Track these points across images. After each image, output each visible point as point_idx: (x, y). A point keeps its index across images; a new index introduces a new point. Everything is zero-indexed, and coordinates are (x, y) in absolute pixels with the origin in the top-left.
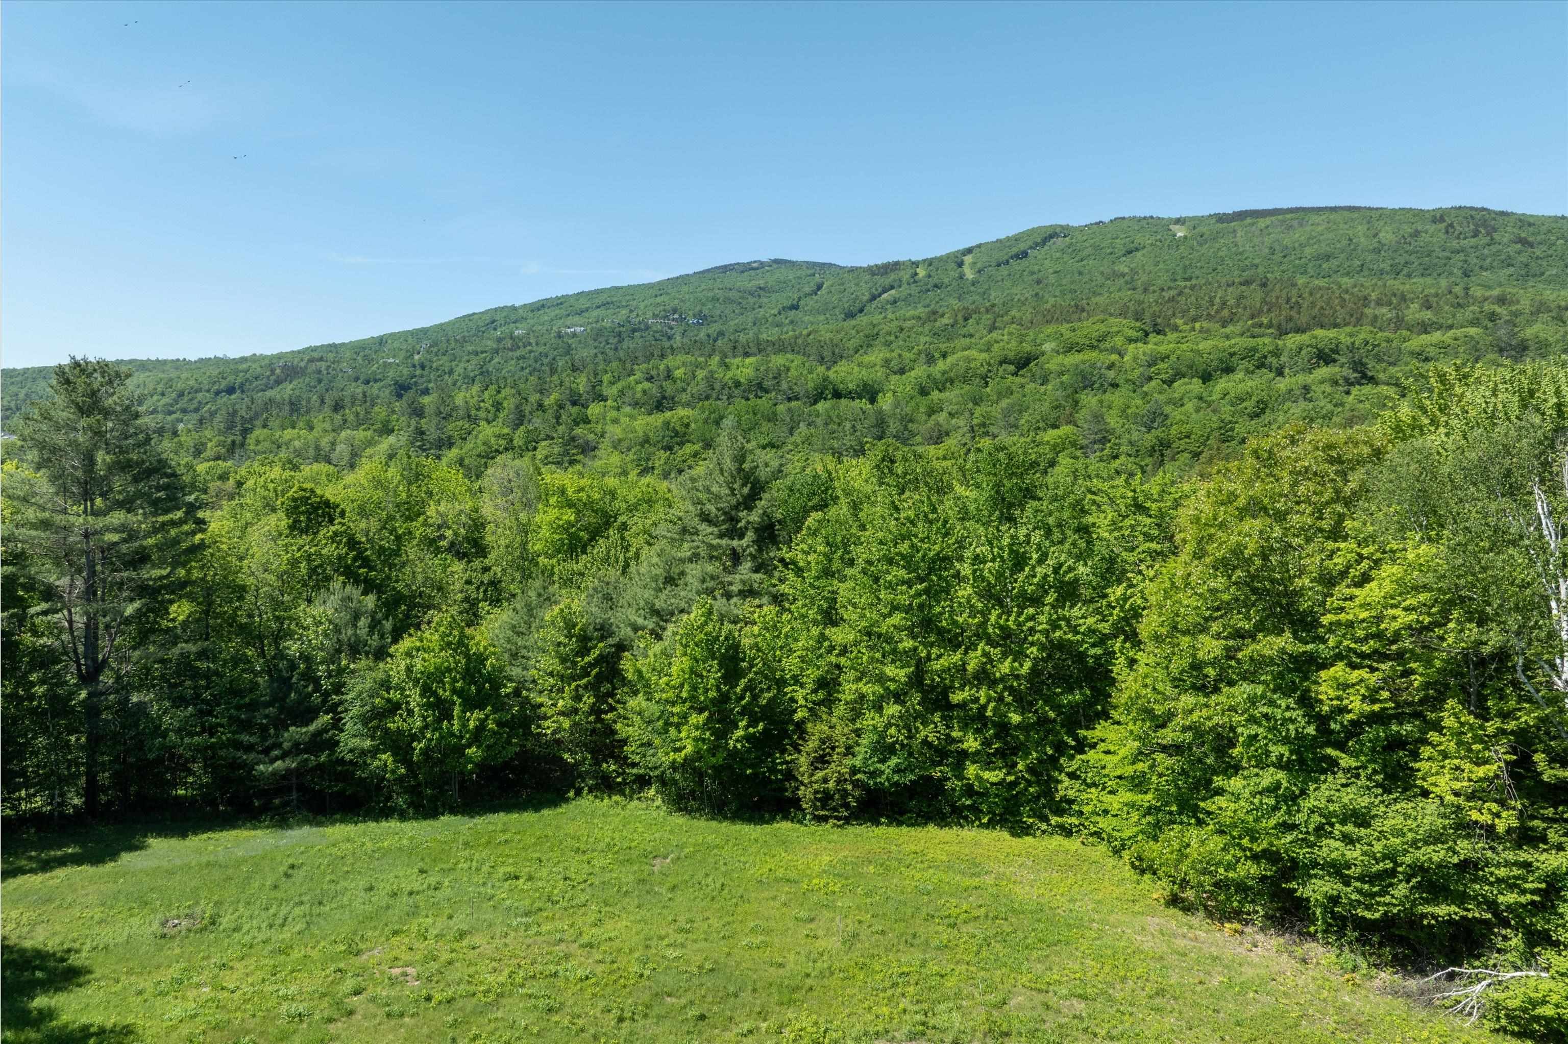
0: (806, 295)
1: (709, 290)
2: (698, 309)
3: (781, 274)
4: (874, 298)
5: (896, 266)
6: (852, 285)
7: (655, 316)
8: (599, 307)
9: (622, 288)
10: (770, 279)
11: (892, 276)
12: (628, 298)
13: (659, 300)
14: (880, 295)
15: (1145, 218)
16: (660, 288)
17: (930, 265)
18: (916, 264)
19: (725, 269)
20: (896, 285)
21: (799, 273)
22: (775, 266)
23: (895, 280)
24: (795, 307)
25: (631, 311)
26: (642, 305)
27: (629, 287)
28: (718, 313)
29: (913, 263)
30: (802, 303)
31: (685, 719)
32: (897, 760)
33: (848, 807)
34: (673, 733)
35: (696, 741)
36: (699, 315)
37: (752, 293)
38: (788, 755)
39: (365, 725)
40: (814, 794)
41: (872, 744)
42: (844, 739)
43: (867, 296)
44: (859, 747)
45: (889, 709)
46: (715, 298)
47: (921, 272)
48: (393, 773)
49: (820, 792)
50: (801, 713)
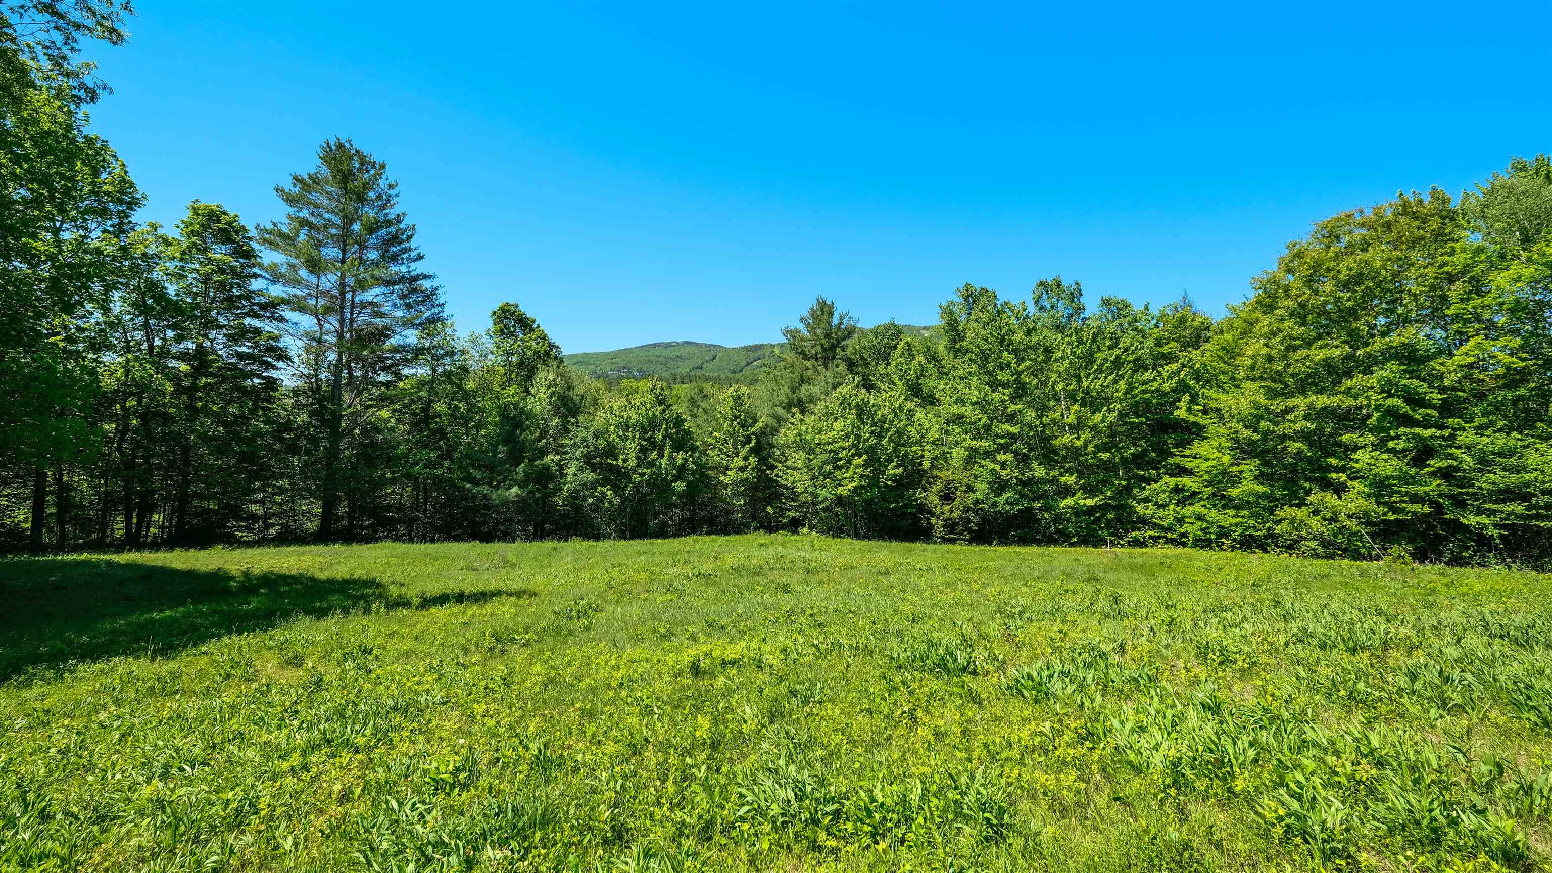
0: (707, 361)
1: (646, 356)
2: (639, 367)
3: (691, 349)
4: (748, 364)
5: (762, 346)
6: (735, 356)
7: (611, 370)
9: (590, 353)
10: (684, 352)
11: (760, 353)
12: (594, 359)
13: (614, 360)
14: (752, 363)
15: (906, 326)
16: (615, 354)
18: (773, 346)
19: (655, 345)
20: (761, 357)
21: (701, 349)
22: (686, 345)
23: (761, 355)
24: (701, 368)
25: (596, 366)
26: (604, 363)
27: (594, 353)
28: (652, 369)
30: (704, 365)
31: (849, 462)
32: (1009, 494)
33: (970, 531)
34: (838, 474)
35: (861, 476)
36: (640, 371)
37: (673, 360)
38: (920, 494)
39: (588, 463)
40: (945, 521)
41: (989, 483)
42: (966, 480)
43: (744, 363)
44: (978, 486)
45: (1001, 457)
46: (650, 362)
47: (777, 351)
48: (610, 502)
49: (950, 519)
50: (926, 464)
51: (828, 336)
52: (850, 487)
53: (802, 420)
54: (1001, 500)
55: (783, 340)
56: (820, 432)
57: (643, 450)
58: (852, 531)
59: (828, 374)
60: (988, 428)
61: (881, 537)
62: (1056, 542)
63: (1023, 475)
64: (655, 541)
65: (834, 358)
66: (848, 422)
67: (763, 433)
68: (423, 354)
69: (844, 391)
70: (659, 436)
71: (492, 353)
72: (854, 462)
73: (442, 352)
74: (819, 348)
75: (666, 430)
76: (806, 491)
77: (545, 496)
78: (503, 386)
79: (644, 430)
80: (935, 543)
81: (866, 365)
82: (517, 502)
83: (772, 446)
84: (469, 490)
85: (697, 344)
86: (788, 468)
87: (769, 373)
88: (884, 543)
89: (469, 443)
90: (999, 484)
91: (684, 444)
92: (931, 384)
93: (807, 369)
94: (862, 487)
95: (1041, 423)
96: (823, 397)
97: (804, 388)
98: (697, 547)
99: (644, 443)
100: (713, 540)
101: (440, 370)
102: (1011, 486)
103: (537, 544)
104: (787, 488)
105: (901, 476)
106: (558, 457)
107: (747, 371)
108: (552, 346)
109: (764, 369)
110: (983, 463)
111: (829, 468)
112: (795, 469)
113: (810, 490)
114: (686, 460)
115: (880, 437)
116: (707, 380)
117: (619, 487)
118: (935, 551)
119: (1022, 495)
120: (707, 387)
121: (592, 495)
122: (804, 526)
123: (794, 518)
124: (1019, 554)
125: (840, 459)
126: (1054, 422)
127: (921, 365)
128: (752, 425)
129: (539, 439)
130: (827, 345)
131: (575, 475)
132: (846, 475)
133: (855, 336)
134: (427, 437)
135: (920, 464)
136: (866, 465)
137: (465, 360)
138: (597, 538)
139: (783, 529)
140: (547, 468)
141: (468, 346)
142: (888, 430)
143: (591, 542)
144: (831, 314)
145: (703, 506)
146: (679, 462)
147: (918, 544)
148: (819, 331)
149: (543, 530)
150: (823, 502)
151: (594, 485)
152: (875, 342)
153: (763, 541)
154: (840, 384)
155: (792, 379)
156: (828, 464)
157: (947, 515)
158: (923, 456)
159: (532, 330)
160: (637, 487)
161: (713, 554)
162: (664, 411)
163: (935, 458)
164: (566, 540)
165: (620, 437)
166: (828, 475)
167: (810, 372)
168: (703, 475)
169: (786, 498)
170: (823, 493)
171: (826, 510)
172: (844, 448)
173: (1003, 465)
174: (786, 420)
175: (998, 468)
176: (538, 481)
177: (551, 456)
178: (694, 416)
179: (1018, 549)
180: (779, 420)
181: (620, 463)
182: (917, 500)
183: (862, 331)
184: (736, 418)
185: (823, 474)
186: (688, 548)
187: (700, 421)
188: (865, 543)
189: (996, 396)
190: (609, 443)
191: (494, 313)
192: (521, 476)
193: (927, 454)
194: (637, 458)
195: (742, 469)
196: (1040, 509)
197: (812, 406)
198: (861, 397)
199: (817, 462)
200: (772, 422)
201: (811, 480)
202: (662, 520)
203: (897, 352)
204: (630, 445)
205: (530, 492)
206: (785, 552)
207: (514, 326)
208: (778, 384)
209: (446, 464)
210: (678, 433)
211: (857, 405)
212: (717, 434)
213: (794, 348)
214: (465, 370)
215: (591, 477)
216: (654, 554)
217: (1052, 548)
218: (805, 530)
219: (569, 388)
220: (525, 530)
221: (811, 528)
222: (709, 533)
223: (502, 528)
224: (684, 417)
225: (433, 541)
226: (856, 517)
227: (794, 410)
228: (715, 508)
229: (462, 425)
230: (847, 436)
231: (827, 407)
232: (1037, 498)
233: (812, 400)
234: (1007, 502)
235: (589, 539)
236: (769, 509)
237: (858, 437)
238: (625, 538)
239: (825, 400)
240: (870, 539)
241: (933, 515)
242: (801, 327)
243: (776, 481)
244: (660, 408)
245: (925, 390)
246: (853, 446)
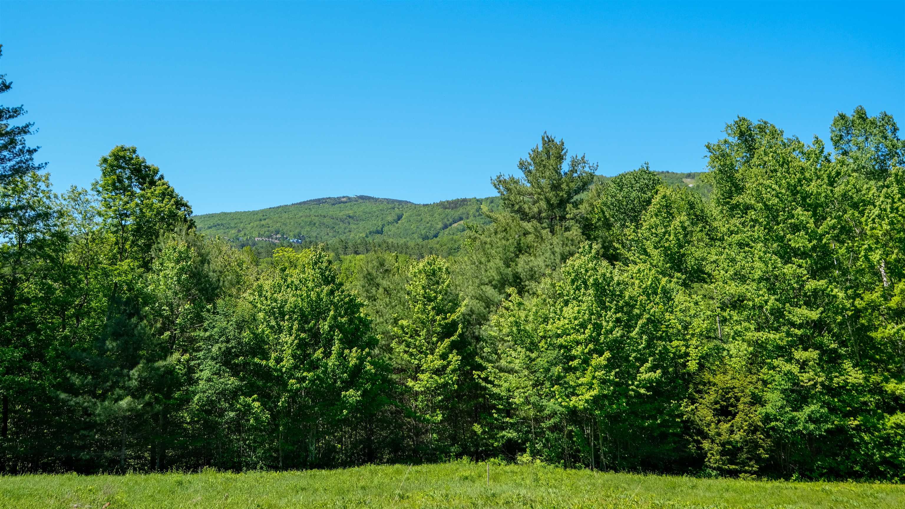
0: (389, 223)
1: (306, 216)
2: (297, 231)
3: (368, 206)
4: (446, 227)
5: (464, 202)
6: (428, 215)
7: (260, 235)
8: (210, 228)
9: (230, 213)
10: (359, 210)
11: (461, 211)
12: (236, 221)
13: (263, 222)
14: (451, 225)
15: (663, 172)
16: (265, 214)
17: (492, 202)
18: (480, 202)
19: (319, 202)
20: (464, 216)
21: (381, 207)
22: (360, 201)
23: (463, 214)
24: (380, 232)
25: (239, 231)
26: (249, 227)
27: (236, 213)
28: (314, 234)
29: (478, 200)
30: (386, 229)
31: (586, 362)
32: (813, 407)
33: (758, 459)
34: (570, 378)
35: (603, 382)
36: (299, 236)
37: (342, 221)
38: (686, 407)
39: (226, 363)
40: (723, 445)
41: (783, 391)
42: (751, 387)
43: (440, 225)
44: (767, 395)
45: (799, 354)
46: (312, 224)
47: (485, 208)
48: (256, 419)
49: (729, 443)
50: (692, 366)
51: (556, 187)
52: (587, 396)
53: (520, 304)
54: (802, 415)
55: (494, 193)
56: (546, 320)
57: (302, 345)
58: (592, 459)
59: (555, 240)
60: (778, 313)
61: (633, 469)
62: (882, 476)
63: (831, 379)
64: (315, 471)
65: (563, 218)
66: (584, 306)
67: (467, 322)
68: (7, 217)
69: (577, 263)
70: (325, 326)
71: (100, 214)
72: (593, 362)
73: (33, 213)
74: (543, 204)
75: (335, 318)
76: (527, 401)
77: (167, 410)
78: (113, 261)
79: (304, 319)
80: (709, 476)
81: (608, 226)
82: (129, 418)
83: (478, 339)
84: (64, 402)
85: (376, 200)
86: (501, 370)
87: (475, 239)
88: (636, 477)
89: (66, 337)
90: (799, 393)
91: (359, 338)
92: (698, 254)
93: (526, 234)
94: (605, 396)
95: (853, 304)
96: (548, 271)
97: (522, 260)
98: (376, 482)
99: (303, 335)
100: (398, 472)
101: (30, 237)
102: (813, 397)
103: (155, 477)
104: (499, 398)
105: (659, 382)
106: (187, 356)
107: (444, 237)
108: (179, 204)
109: (467, 233)
110: (776, 362)
111: (557, 370)
112: (511, 371)
113: (532, 399)
114: (361, 360)
115: (629, 327)
116: (389, 248)
117: (269, 397)
118: (709, 488)
119: (833, 410)
120: (389, 258)
121: (232, 408)
122: (524, 451)
123: (509, 440)
124: (829, 493)
125: (573, 358)
126: (874, 307)
127: (684, 228)
128: (452, 311)
129: (161, 332)
130: (554, 201)
131: (209, 380)
132: (582, 380)
133: (592, 187)
134: (10, 328)
135: (684, 365)
136: (610, 365)
137: (63, 224)
138: (237, 468)
139: (495, 456)
140: (170, 371)
141: (66, 205)
142: (639, 316)
143: (229, 474)
144: (560, 158)
145: (384, 423)
146: (353, 362)
147: (685, 479)
148: (543, 182)
149: (163, 456)
150: (550, 417)
151: (235, 394)
152: (620, 196)
153: (467, 474)
154: (572, 254)
155: (505, 248)
156: (556, 365)
157: (725, 437)
158: (687, 354)
159: (153, 183)
160: (295, 394)
161: (397, 492)
162: (332, 292)
163: (704, 357)
164: (195, 471)
165: (272, 327)
166: (557, 380)
167: (530, 238)
168: (386, 381)
169: (499, 411)
170: (551, 405)
171: (554, 428)
172: (578, 343)
173: (803, 365)
174: (498, 304)
175: (795, 369)
176: (157, 388)
177: (176, 355)
178: (373, 299)
179: (828, 486)
180: (488, 303)
181: (272, 363)
182: (681, 415)
183: (602, 180)
184: (430, 300)
185: (550, 379)
186: (362, 483)
187: (380, 305)
188: (609, 476)
189: (788, 269)
190: (256, 335)
191: (105, 160)
192: (134, 383)
193: (692, 351)
194: (294, 356)
195: (439, 372)
196: (858, 428)
197: (533, 284)
198: (601, 271)
199: (542, 362)
200: (479, 306)
201: (534, 386)
202: (328, 443)
203: (652, 208)
204: (284, 337)
205: (148, 404)
206: (497, 489)
207: (129, 178)
208: (487, 255)
209: (35, 366)
210: (351, 321)
211: (596, 284)
212: (405, 323)
213: (508, 203)
214: (62, 237)
215: (232, 382)
216: (316, 490)
217: (877, 485)
218: (526, 457)
219: (203, 262)
220: (139, 457)
221: (535, 454)
222: (392, 462)
223: (108, 454)
224: (358, 300)
225: (14, 472)
226: (596, 438)
227: (510, 290)
228: (400, 427)
229: (57, 313)
230: (583, 326)
231: (553, 285)
232: (854, 414)
233: (533, 276)
234: (810, 419)
235: (226, 469)
236: (477, 428)
237: (598, 327)
238: (276, 468)
239: (550, 275)
240: (616, 471)
241: (705, 436)
242: (519, 175)
243: (485, 388)
244: (326, 289)
245: (690, 262)
246: (594, 340)
